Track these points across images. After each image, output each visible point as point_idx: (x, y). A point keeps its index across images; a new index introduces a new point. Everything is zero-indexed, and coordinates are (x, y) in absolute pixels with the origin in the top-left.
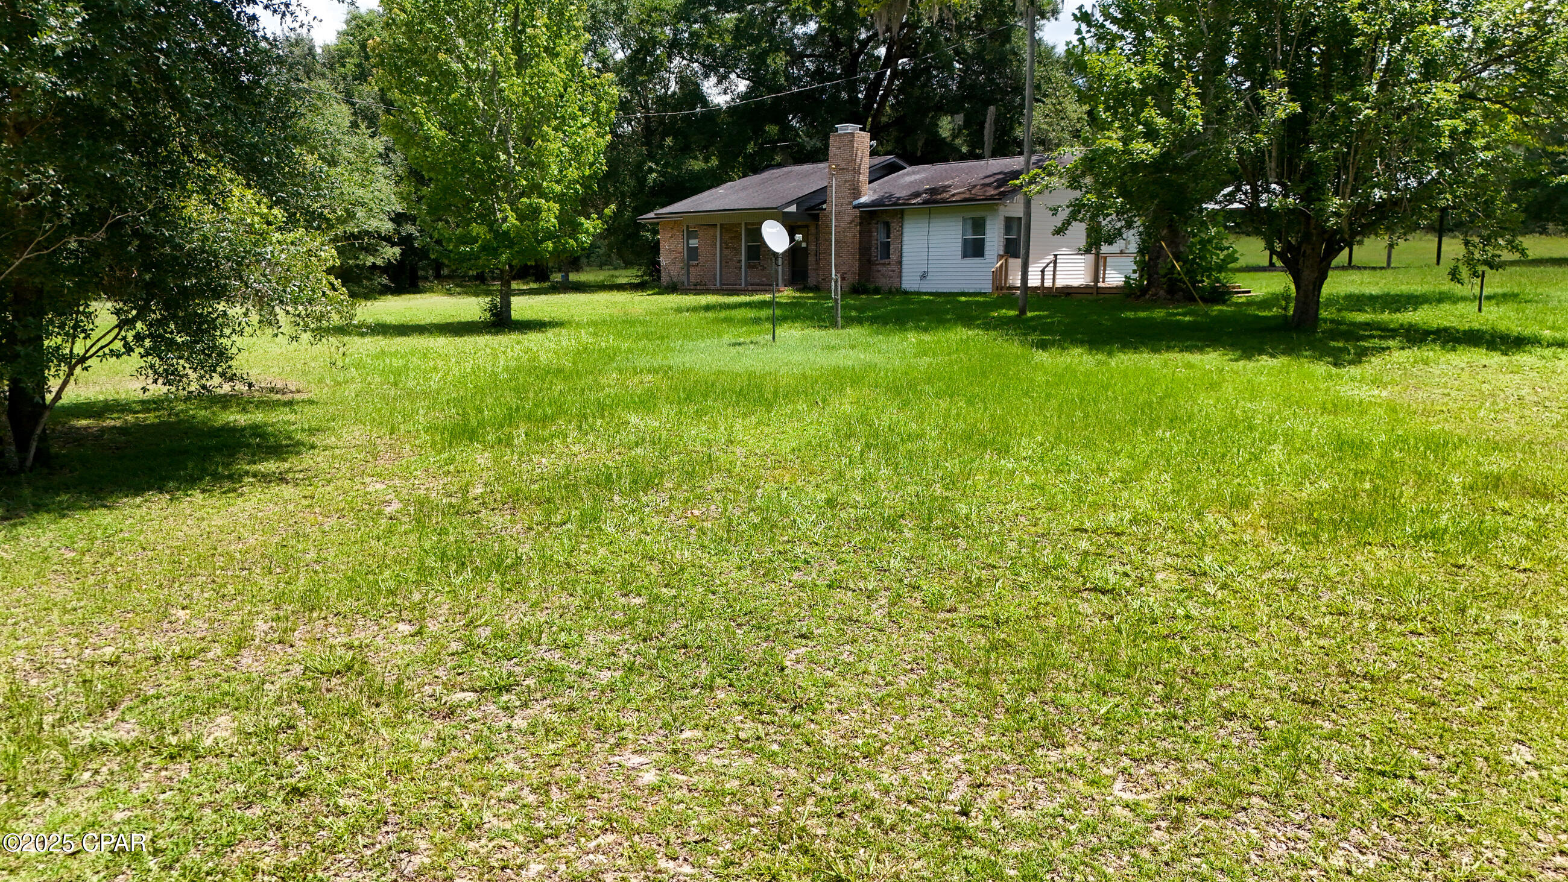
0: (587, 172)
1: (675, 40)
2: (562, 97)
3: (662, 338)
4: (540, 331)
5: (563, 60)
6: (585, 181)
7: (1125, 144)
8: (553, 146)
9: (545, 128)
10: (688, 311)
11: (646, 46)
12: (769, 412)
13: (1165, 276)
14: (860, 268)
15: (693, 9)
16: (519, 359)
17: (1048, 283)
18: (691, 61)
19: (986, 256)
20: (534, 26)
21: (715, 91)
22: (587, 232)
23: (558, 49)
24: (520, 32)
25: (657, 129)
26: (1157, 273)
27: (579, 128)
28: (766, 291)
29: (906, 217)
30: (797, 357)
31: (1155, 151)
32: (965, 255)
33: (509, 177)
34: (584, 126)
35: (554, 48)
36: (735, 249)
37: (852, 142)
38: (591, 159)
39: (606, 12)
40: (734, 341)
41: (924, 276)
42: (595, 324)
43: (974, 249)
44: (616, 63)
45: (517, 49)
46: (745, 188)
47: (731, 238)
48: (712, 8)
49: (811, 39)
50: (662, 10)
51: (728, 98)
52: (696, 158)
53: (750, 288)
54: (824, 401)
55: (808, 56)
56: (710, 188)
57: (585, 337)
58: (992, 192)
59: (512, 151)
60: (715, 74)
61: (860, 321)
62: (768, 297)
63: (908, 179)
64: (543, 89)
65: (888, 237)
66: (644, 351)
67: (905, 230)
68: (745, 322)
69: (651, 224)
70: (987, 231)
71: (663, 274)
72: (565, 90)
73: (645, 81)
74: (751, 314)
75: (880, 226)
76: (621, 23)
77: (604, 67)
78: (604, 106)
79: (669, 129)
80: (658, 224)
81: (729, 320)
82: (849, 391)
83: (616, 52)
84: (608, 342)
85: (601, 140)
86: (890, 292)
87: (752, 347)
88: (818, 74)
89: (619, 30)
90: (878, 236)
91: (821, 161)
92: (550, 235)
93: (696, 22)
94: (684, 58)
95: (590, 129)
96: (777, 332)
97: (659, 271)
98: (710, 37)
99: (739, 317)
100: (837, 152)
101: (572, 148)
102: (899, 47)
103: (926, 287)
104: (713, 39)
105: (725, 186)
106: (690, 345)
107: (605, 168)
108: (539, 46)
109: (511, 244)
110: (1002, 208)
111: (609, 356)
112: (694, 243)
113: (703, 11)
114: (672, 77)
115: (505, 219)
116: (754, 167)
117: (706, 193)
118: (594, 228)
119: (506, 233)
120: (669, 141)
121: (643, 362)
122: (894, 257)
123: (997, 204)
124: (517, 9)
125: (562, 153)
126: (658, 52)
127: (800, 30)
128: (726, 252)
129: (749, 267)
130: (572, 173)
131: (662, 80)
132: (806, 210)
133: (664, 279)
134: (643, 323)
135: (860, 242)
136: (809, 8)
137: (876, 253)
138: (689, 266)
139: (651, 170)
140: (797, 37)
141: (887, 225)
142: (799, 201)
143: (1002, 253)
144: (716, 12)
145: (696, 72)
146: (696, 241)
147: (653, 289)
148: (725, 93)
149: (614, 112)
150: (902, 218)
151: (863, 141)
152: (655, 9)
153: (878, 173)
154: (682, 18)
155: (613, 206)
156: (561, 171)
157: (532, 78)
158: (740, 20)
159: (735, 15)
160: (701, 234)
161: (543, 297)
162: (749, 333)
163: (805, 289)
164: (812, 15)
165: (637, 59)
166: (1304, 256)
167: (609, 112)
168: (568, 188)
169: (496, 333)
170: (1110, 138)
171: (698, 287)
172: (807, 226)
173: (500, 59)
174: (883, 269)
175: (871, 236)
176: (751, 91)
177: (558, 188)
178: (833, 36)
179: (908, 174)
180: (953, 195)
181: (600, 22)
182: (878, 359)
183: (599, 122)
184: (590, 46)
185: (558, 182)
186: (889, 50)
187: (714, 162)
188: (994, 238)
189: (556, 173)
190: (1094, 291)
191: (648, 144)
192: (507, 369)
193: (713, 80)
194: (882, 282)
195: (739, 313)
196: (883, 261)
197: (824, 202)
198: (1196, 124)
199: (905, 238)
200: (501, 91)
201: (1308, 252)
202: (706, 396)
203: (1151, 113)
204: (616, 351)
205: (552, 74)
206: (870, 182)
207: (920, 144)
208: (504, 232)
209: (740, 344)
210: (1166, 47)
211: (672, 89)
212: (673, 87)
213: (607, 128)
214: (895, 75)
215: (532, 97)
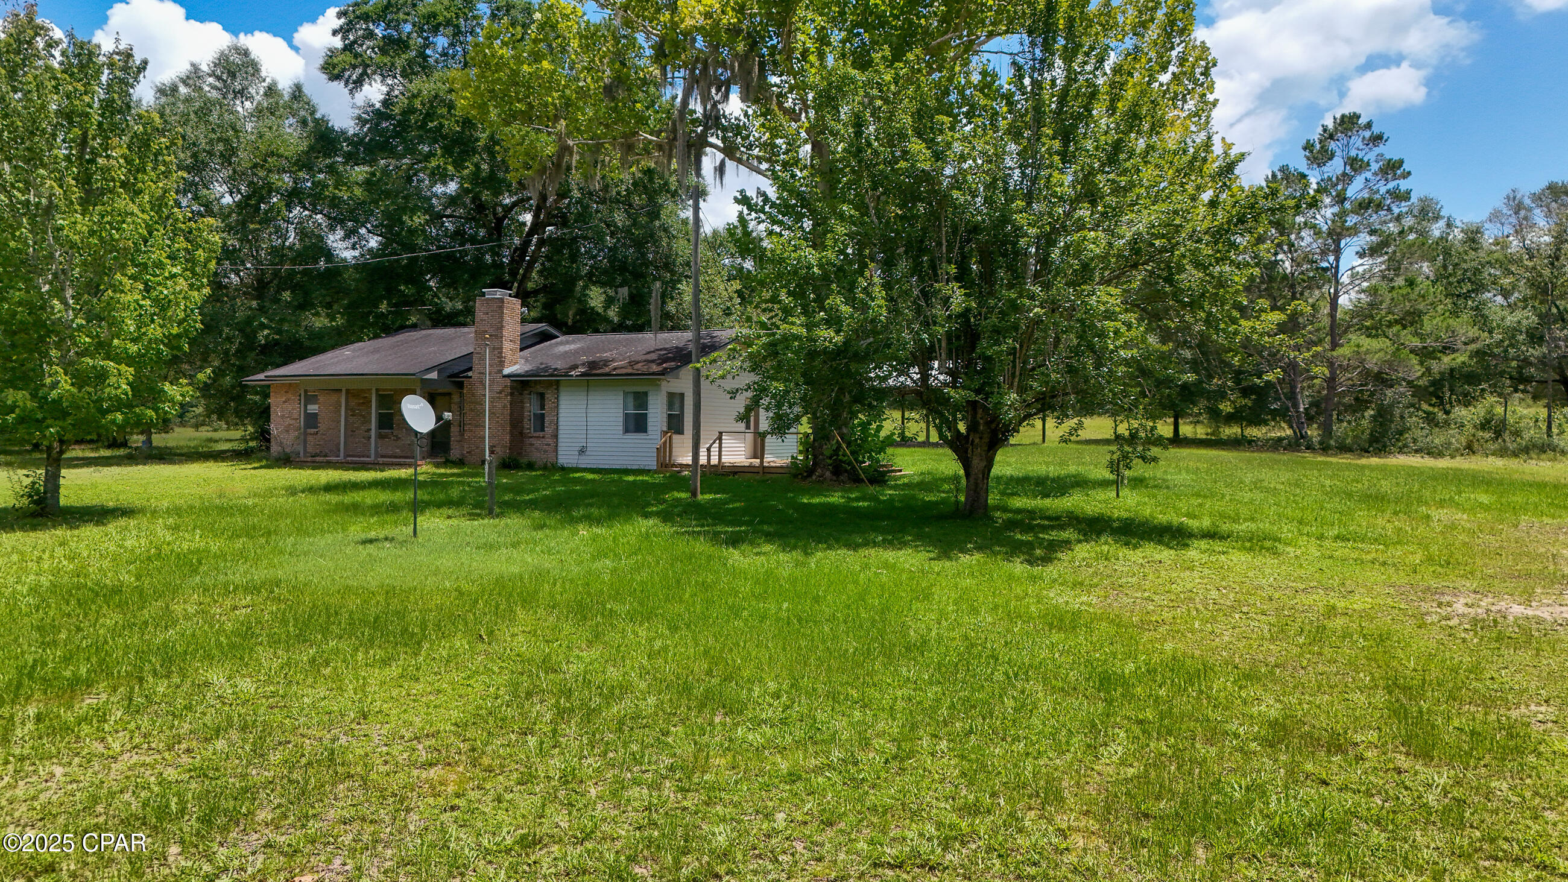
0: (175, 331)
1: (295, 189)
2: (146, 241)
3: (269, 533)
4: (99, 523)
5: (147, 198)
6: (171, 341)
7: (809, 330)
8: (129, 298)
9: (118, 276)
10: (303, 491)
11: (258, 194)
12: (416, 655)
13: (830, 458)
14: (511, 441)
15: (318, 158)
16: (56, 572)
17: (714, 461)
18: (314, 211)
19: (649, 432)
20: (108, 157)
21: (341, 245)
22: (172, 401)
23: (140, 185)
24: (89, 161)
25: (271, 282)
26: (822, 454)
27: (167, 278)
28: (401, 465)
29: (561, 389)
30: (446, 562)
31: (839, 339)
32: (627, 431)
33: (62, 333)
34: (173, 276)
35: (134, 185)
36: (363, 416)
37: (501, 308)
38: (182, 315)
39: (210, 153)
40: (363, 536)
41: (582, 451)
42: (177, 511)
43: (637, 424)
44: (222, 207)
45: (84, 180)
46: (376, 351)
47: (359, 404)
48: (340, 160)
49: (452, 201)
50: (280, 156)
51: (356, 253)
52: (317, 314)
53: (381, 460)
54: (491, 633)
55: (448, 217)
56: (333, 348)
57: (162, 534)
58: (655, 368)
59: (71, 302)
60: (342, 228)
61: (517, 507)
62: (404, 473)
63: (562, 349)
64: (118, 230)
65: (542, 407)
66: (242, 555)
67: (561, 402)
68: (377, 509)
69: (260, 386)
70: (650, 407)
71: (273, 443)
72: (150, 234)
73: (258, 230)
74: (384, 497)
75: (534, 397)
76: (230, 164)
77: (206, 211)
78: (201, 254)
79: (287, 282)
80: (269, 386)
81: (355, 509)
82: (520, 613)
83: (222, 196)
84: (192, 541)
85: (196, 293)
86: (545, 468)
87: (387, 545)
88: (458, 234)
89: (226, 173)
90: (531, 407)
91: (464, 325)
92: (119, 404)
93: (320, 171)
94: (305, 208)
95: (181, 280)
96: (418, 520)
97: (268, 441)
98: (336, 188)
99: (369, 501)
100: (485, 317)
101: (156, 301)
102: (545, 215)
103: (585, 462)
104: (340, 190)
105: (351, 347)
106: (306, 542)
107: (199, 326)
108: (113, 180)
109: (65, 414)
110: (664, 383)
111: (190, 564)
112: (313, 408)
113: (328, 161)
114: (291, 227)
115: (55, 385)
116: (388, 328)
117: (329, 355)
118: (182, 395)
119: (57, 402)
120: (287, 295)
121: (238, 575)
122: (549, 430)
123: (659, 380)
124: (85, 135)
125: (141, 307)
126: (275, 200)
127: (439, 189)
128: (351, 419)
129: (380, 437)
130: (155, 331)
131: (278, 229)
132: (449, 377)
133: (275, 449)
134: (244, 511)
135: (511, 414)
136: (450, 167)
137: (528, 425)
138: (306, 434)
139: (263, 326)
140: (435, 195)
141: (542, 396)
142: (440, 368)
143: (665, 429)
144: (344, 164)
145: (320, 225)
146: (316, 407)
147: (260, 460)
148: (354, 248)
149: (214, 262)
150: (557, 389)
151: (514, 308)
152: (272, 154)
153: (528, 342)
154: (304, 166)
155: (209, 371)
156: (139, 328)
157: (103, 217)
158: (373, 174)
159: (367, 169)
160: (321, 399)
161: (115, 470)
162: (382, 525)
163: (447, 463)
164: (453, 175)
165: (248, 205)
166: (972, 444)
167: (208, 261)
168: (148, 348)
169: (34, 528)
170: (793, 324)
171: (318, 459)
172: (449, 394)
173: (58, 191)
174: (537, 443)
175: (523, 408)
176: (384, 246)
177: (133, 348)
178: (476, 199)
179: (561, 343)
180: (615, 369)
181: (203, 162)
182: (549, 563)
183: (194, 274)
184: (189, 187)
185: (134, 340)
186: (536, 216)
187: (340, 321)
188: (657, 413)
189: (132, 329)
190: (761, 470)
191: (259, 297)
192: (34, 590)
193: (340, 233)
194: (536, 456)
195: (369, 497)
196: (537, 434)
197: (470, 369)
198: (881, 315)
199: (560, 411)
200: (61, 229)
201: (977, 441)
202: (325, 631)
203: (836, 300)
204: (201, 555)
205: (132, 214)
206: (521, 350)
207: (571, 313)
208: (54, 400)
209: (371, 541)
210: (846, 235)
211: (291, 240)
212: (292, 238)
213: (205, 280)
214: (541, 243)
215: (101, 238)
